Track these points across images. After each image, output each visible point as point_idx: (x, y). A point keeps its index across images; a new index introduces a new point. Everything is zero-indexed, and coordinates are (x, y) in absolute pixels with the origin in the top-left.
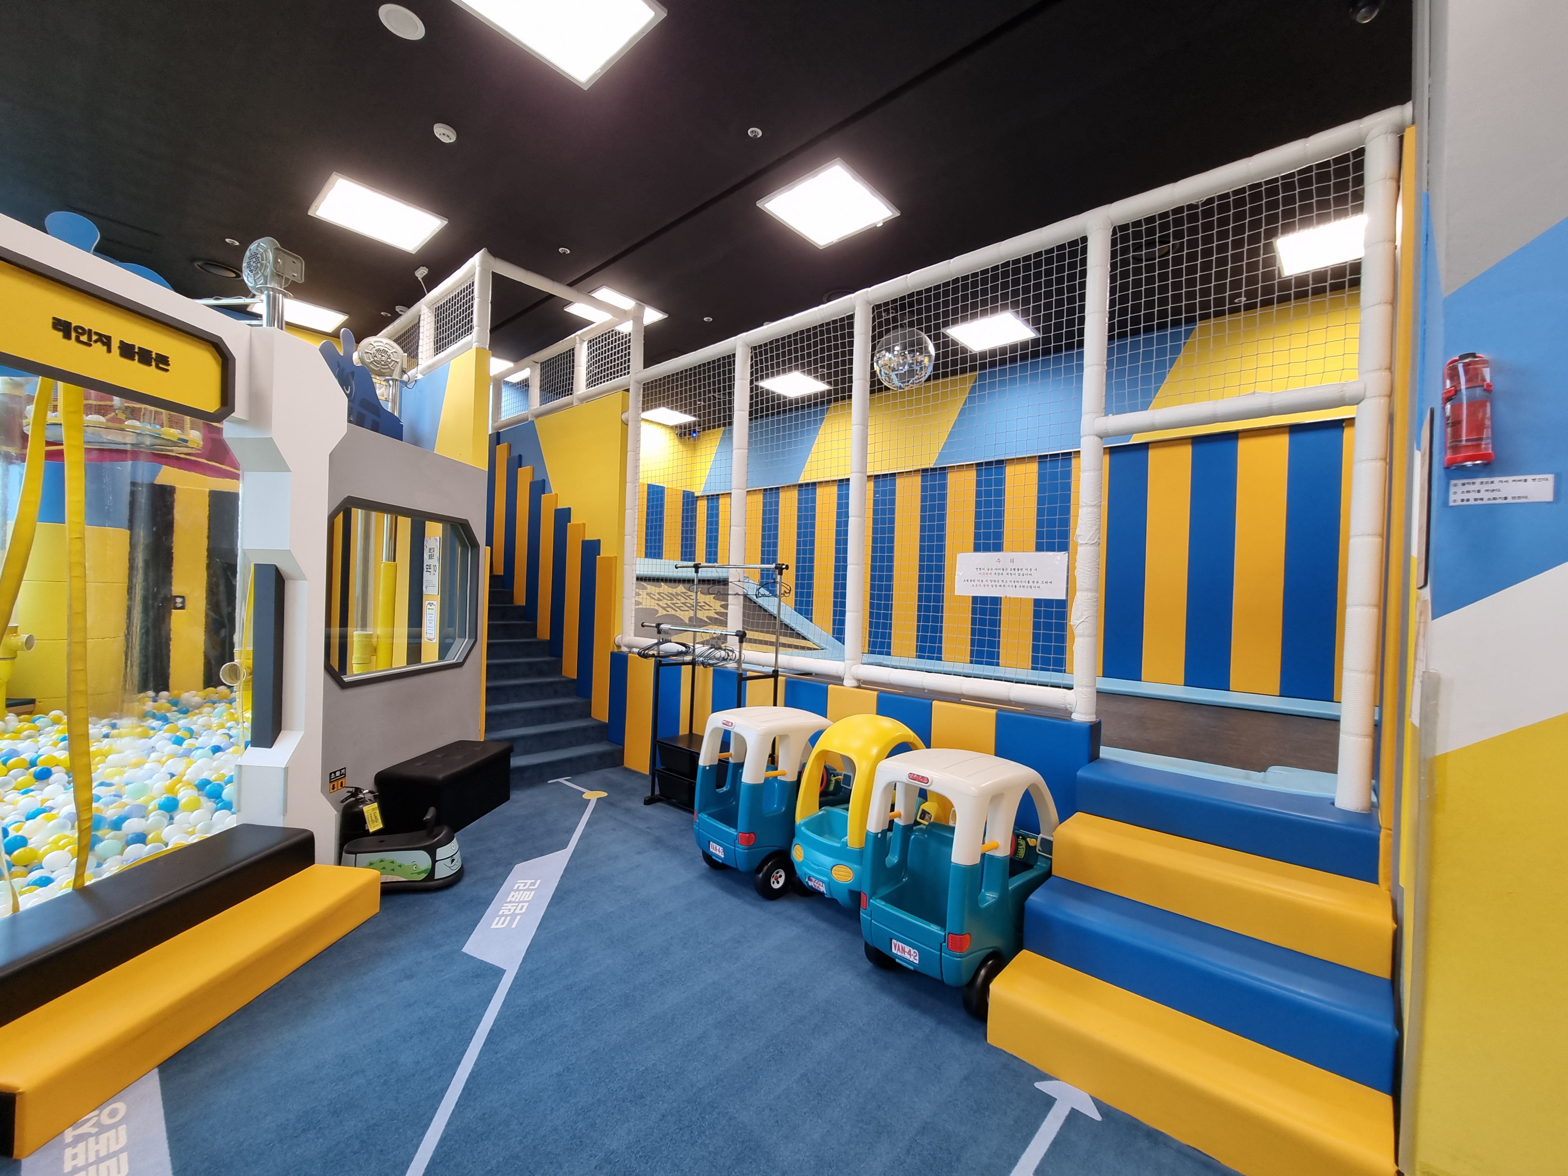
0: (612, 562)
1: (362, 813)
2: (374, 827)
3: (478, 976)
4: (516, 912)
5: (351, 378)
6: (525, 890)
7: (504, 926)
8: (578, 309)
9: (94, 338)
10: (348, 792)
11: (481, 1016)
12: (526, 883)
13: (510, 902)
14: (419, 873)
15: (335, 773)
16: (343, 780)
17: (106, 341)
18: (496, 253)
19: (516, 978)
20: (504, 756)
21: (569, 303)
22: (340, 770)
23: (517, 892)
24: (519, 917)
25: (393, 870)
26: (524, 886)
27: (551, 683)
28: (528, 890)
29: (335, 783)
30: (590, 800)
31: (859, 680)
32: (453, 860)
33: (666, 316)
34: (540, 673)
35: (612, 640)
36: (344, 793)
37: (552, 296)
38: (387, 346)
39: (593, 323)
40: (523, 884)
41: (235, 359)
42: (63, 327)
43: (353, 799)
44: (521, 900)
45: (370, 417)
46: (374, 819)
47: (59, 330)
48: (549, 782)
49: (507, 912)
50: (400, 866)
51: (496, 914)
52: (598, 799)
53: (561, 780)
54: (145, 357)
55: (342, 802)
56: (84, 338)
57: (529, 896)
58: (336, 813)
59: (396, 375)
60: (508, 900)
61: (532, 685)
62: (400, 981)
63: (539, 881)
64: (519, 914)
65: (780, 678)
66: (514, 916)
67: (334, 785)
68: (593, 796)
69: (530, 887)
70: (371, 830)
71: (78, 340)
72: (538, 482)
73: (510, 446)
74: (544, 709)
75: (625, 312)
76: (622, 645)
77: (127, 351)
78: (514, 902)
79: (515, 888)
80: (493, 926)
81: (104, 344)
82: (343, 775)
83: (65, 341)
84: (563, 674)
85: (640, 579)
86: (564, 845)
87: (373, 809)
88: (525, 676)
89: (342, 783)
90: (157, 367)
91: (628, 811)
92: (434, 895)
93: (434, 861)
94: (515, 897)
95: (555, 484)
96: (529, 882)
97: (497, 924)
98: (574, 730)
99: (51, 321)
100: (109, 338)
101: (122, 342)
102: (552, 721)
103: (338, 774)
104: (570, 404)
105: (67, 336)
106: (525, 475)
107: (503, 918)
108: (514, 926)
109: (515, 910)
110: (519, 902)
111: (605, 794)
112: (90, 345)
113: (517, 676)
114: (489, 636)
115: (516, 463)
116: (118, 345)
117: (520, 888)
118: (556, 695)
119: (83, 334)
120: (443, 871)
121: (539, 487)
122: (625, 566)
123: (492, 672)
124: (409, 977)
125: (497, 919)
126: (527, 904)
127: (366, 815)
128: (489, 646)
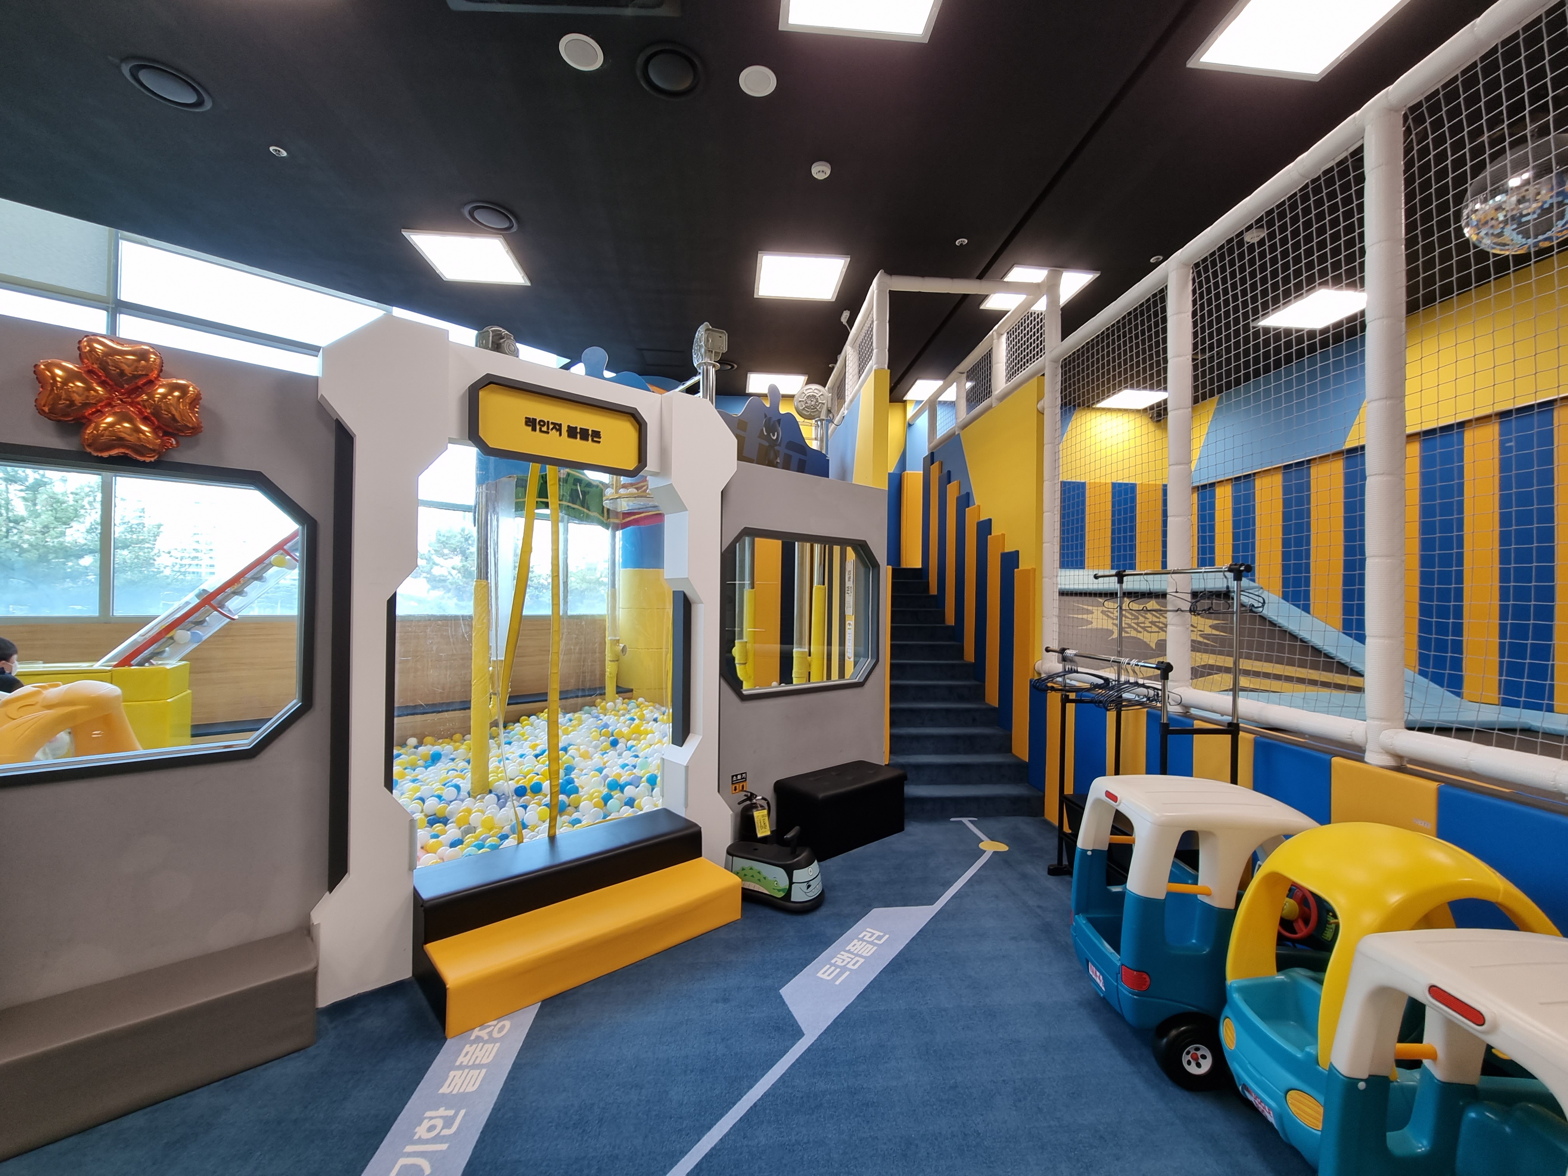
0: (1032, 575)
1: (752, 817)
2: (762, 833)
3: (777, 1029)
4: (848, 966)
5: (778, 425)
6: (868, 942)
7: (829, 978)
8: (995, 302)
9: (551, 426)
10: (745, 795)
11: (756, 1080)
12: (874, 934)
13: (849, 952)
14: (779, 891)
15: (736, 776)
16: (745, 784)
17: (558, 427)
18: (893, 271)
19: (809, 1050)
20: (895, 785)
21: (984, 297)
22: (742, 774)
23: (861, 942)
24: (848, 973)
25: (759, 880)
26: (870, 937)
27: (968, 711)
28: (872, 943)
29: (737, 785)
30: (985, 851)
31: (1398, 757)
32: (809, 886)
33: (1097, 275)
34: (961, 698)
35: (1031, 667)
36: (742, 796)
37: (965, 296)
38: (816, 391)
39: (1008, 311)
40: (870, 934)
41: (646, 424)
42: (531, 423)
43: (748, 802)
44: (860, 953)
45: (796, 457)
46: (763, 824)
47: (529, 426)
48: (952, 819)
49: (839, 963)
50: (765, 878)
51: (828, 961)
52: (995, 853)
53: (965, 820)
54: (584, 434)
55: (739, 803)
56: (544, 429)
57: (868, 950)
58: (731, 812)
59: (823, 416)
60: (847, 949)
61: (948, 711)
62: (717, 1002)
63: (887, 936)
64: (850, 970)
65: (1242, 734)
66: (844, 969)
67: (735, 787)
68: (990, 847)
69: (875, 941)
70: (759, 835)
71: (541, 431)
72: (963, 495)
73: (941, 464)
74: (956, 737)
75: (1038, 285)
76: (1042, 672)
77: (572, 432)
78: (852, 953)
79: (861, 936)
80: (819, 975)
81: (557, 430)
82: (744, 779)
83: (533, 433)
84: (987, 701)
85: (1063, 593)
86: (931, 901)
87: (763, 816)
88: (944, 700)
89: (743, 786)
90: (593, 441)
91: (1024, 876)
92: (789, 917)
93: (791, 883)
94: (855, 947)
95: (978, 498)
96: (877, 933)
97: (823, 974)
98: (988, 766)
99: (524, 420)
100: (560, 425)
101: (569, 426)
102: (966, 753)
103: (739, 777)
104: (990, 407)
105: (534, 429)
106: (953, 491)
107: (833, 968)
108: (837, 983)
109: (849, 962)
110: (857, 955)
111: (1003, 848)
112: (548, 433)
113: (935, 700)
114: (893, 656)
115: (947, 478)
116: (566, 429)
117: (865, 938)
118: (974, 723)
119: (544, 426)
120: (799, 895)
121: (965, 500)
122: (1044, 579)
123: (896, 692)
124: (725, 1000)
125: (828, 966)
126: (863, 960)
127: (756, 820)
128: (892, 666)
